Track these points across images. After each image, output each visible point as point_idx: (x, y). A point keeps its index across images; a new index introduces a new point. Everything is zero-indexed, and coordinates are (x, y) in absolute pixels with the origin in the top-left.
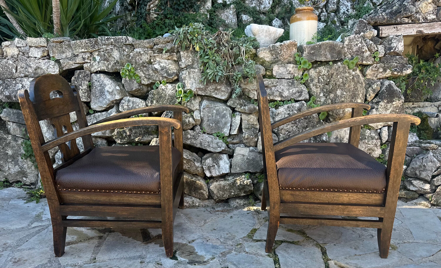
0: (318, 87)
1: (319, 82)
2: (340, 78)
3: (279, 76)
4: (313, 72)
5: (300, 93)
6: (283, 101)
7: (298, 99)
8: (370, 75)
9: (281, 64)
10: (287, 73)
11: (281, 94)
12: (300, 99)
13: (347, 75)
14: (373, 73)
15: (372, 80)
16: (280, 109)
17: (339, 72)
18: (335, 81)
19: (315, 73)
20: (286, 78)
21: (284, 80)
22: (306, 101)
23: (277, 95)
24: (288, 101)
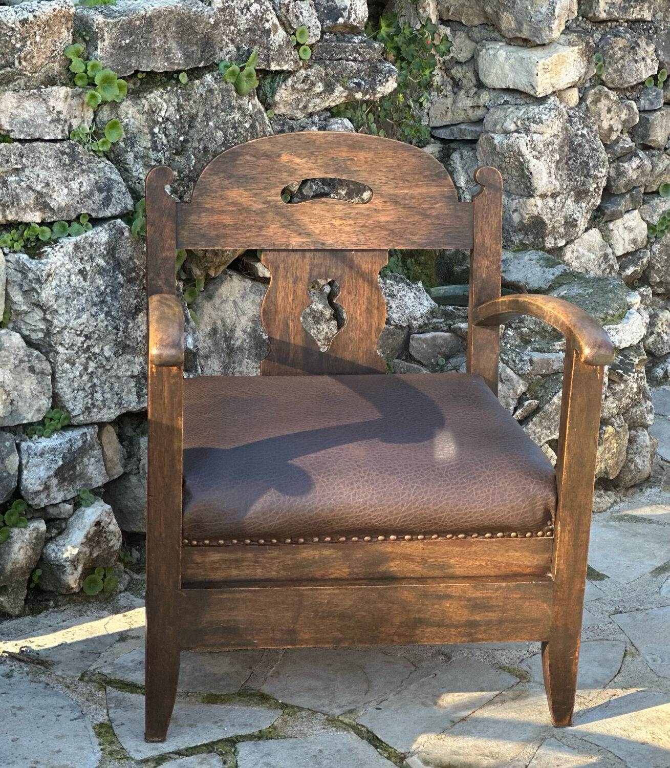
0: (153, 163)
1: (155, 148)
2: (217, 127)
3: (21, 132)
4: (130, 113)
5: (105, 194)
6: (50, 225)
7: (101, 215)
8: (286, 103)
9: (27, 88)
10: (49, 118)
11: (40, 200)
12: (108, 213)
13: (237, 116)
14: (295, 96)
15: (292, 119)
16: (52, 259)
17: (212, 107)
18: (201, 139)
19: (139, 116)
20: (47, 138)
21: (39, 143)
22: (128, 216)
23: (27, 206)
24: (69, 222)
